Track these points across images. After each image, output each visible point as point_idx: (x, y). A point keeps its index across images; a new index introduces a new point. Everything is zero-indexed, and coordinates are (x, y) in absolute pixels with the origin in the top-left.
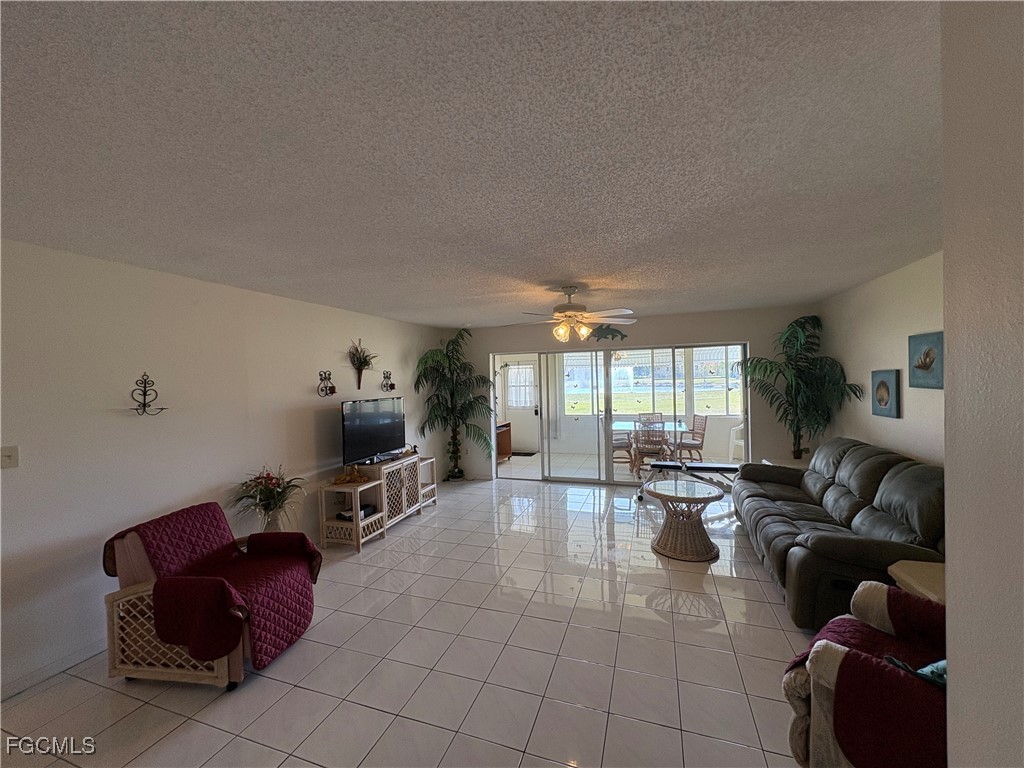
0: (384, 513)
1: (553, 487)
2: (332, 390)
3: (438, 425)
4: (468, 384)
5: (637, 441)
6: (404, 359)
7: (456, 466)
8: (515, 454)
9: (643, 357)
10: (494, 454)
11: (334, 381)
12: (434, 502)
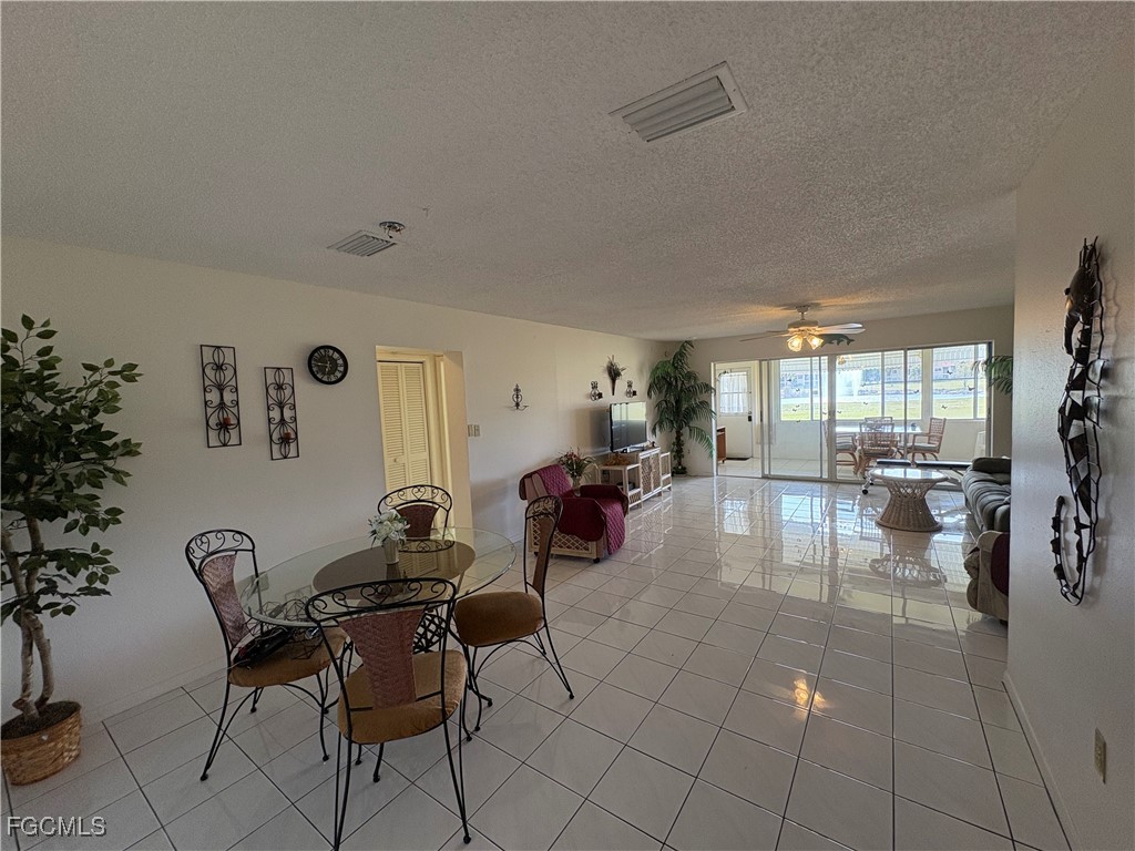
0: (641, 489)
1: (774, 483)
2: (600, 395)
3: (666, 425)
4: (691, 392)
5: (862, 443)
6: (641, 371)
7: (680, 464)
8: (728, 459)
9: (872, 360)
10: (715, 453)
11: (600, 390)
12: (669, 488)
